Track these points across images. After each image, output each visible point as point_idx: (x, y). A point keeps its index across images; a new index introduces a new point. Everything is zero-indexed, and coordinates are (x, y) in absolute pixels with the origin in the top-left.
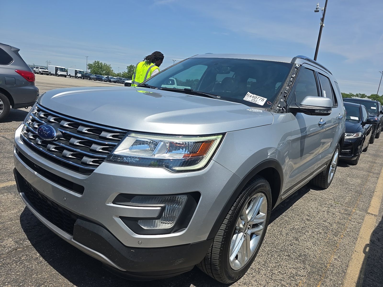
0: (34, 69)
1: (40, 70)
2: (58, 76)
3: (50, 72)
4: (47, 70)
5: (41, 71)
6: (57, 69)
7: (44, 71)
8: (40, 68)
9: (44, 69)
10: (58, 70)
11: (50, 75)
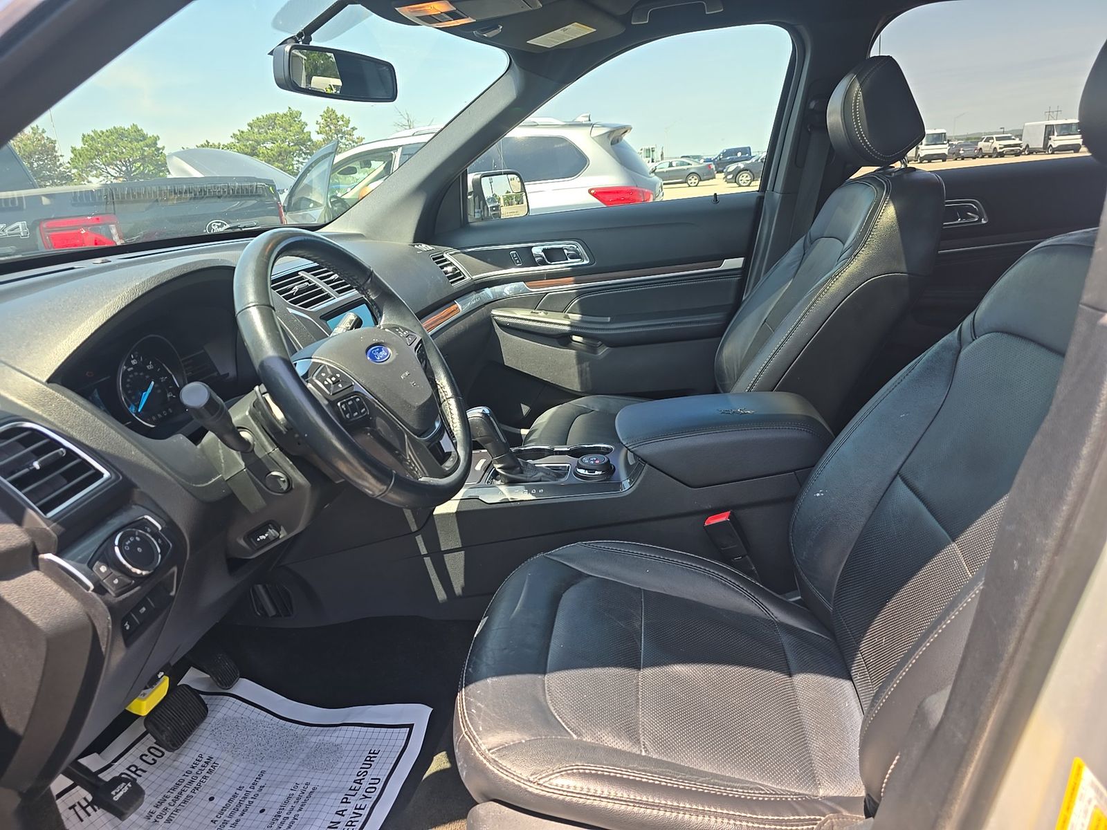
0: (981, 144)
1: (997, 144)
2: (1051, 154)
3: (1028, 146)
4: (1017, 141)
5: (998, 147)
6: (1049, 131)
7: (1006, 146)
8: (998, 139)
9: (1009, 138)
10: (1052, 133)
11: (1025, 154)
